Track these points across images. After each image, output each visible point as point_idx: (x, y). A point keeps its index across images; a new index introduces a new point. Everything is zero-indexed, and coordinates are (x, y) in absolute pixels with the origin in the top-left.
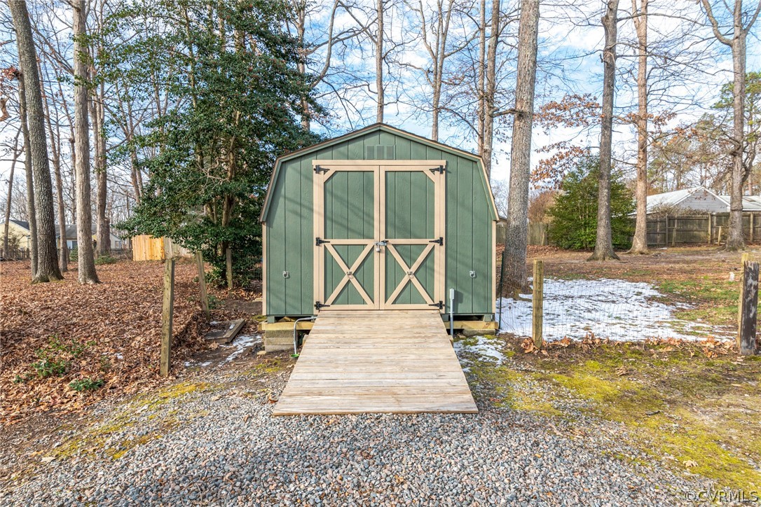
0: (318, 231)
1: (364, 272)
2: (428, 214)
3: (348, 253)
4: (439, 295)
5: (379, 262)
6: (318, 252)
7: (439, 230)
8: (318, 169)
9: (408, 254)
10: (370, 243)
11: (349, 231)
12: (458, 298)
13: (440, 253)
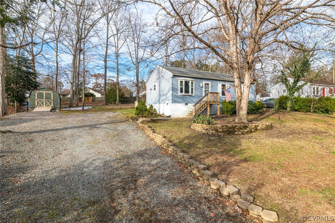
0: (36, 98)
1: (42, 103)
2: (51, 98)
3: (40, 101)
4: (52, 106)
5: (44, 102)
6: (36, 101)
7: (52, 99)
8: (36, 92)
9: (48, 101)
10: (43, 100)
11: (40, 98)
12: (54, 106)
13: (52, 101)
